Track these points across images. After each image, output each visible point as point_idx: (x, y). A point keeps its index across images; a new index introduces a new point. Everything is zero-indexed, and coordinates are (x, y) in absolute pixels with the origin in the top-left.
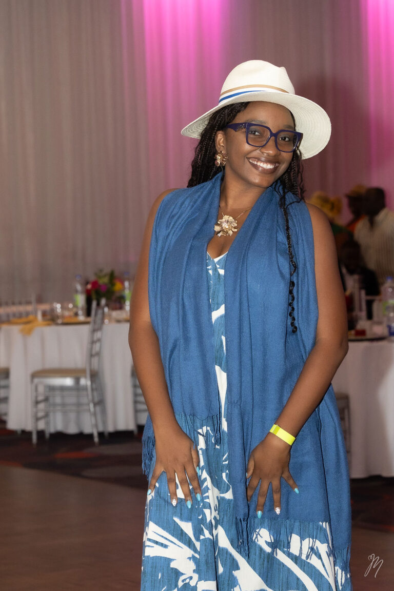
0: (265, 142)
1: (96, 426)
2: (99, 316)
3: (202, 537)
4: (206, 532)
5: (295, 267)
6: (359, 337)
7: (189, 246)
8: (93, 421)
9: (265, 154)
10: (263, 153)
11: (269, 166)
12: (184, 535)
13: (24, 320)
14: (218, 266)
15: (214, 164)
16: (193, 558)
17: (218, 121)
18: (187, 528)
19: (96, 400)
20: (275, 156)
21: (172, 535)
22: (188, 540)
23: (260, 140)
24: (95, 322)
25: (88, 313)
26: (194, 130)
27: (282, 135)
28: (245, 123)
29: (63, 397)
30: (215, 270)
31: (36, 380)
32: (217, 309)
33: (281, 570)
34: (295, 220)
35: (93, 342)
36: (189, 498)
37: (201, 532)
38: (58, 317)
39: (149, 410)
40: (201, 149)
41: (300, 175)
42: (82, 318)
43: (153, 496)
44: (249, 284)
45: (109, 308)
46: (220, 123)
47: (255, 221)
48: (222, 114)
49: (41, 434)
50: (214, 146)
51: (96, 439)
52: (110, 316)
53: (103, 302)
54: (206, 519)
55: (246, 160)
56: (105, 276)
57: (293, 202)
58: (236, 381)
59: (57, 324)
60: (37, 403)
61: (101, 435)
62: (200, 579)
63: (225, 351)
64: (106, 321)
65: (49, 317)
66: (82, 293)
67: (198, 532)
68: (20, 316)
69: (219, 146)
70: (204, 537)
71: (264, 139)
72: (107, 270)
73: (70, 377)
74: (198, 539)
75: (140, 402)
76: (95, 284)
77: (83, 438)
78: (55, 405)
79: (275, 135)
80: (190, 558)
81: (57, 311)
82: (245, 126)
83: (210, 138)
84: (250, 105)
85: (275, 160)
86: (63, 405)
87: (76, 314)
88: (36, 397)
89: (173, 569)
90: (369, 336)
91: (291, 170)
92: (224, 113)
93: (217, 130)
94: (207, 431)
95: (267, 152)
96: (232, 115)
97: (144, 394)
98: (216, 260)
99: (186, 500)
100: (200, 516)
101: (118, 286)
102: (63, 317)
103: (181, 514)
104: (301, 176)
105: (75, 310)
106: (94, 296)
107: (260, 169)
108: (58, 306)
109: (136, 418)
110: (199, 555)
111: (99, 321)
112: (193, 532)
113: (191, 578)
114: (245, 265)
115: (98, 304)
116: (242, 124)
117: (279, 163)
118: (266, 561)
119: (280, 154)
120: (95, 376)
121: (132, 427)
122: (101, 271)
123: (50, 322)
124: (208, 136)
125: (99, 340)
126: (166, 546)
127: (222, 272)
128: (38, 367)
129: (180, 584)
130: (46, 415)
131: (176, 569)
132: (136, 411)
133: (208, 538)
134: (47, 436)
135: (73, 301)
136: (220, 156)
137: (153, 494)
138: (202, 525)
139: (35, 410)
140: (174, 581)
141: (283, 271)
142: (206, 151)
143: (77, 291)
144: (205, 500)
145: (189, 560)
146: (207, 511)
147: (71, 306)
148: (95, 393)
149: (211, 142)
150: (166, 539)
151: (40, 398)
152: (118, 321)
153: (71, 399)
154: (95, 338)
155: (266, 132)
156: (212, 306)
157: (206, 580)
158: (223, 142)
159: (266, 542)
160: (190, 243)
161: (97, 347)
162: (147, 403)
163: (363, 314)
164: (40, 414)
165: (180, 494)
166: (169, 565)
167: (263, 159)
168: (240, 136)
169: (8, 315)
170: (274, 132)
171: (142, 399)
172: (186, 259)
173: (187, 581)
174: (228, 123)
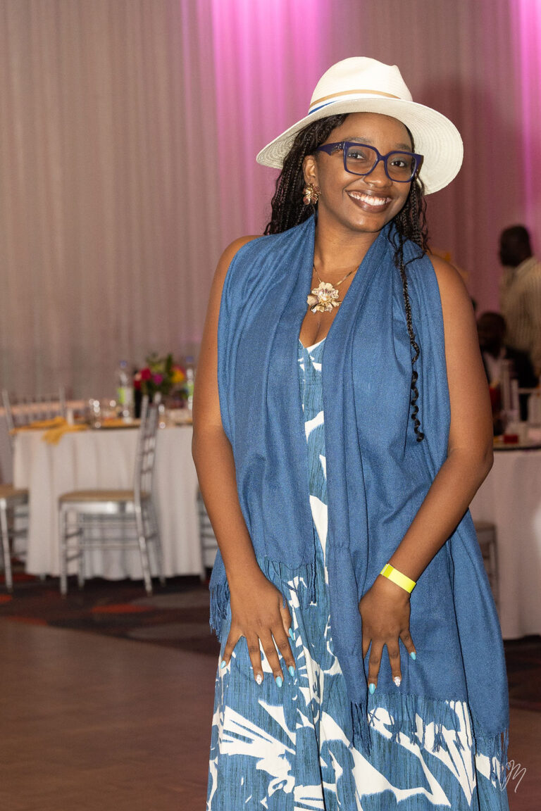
0: (370, 169)
1: (149, 568)
2: (152, 417)
3: (298, 726)
4: (305, 719)
5: (417, 352)
6: (509, 446)
7: (275, 329)
8: (145, 562)
9: (371, 185)
10: (367, 183)
11: (378, 202)
12: (273, 724)
13: (49, 423)
14: (312, 359)
15: (303, 203)
16: (287, 754)
17: (306, 142)
18: (277, 713)
19: (149, 532)
20: (385, 187)
21: (257, 725)
22: (278, 730)
23: (363, 165)
24: (146, 426)
25: (137, 413)
26: (273, 155)
27: (395, 158)
28: (342, 143)
29: (102, 529)
30: (309, 363)
31: (66, 506)
32: (313, 417)
33: (408, 760)
34: (415, 286)
35: (144, 454)
36: (279, 673)
37: (297, 718)
38: (95, 419)
39: (220, 547)
40: (284, 181)
41: (421, 215)
42: (128, 420)
43: (229, 669)
44: (355, 383)
45: (166, 406)
46: (309, 145)
47: (363, 289)
48: (311, 131)
49: (72, 580)
50: (303, 177)
51: (149, 587)
52: (166, 416)
53: (158, 397)
54: (304, 701)
55: (345, 194)
56: (160, 362)
57: (414, 259)
58: (341, 517)
59: (94, 429)
60: (67, 537)
61: (155, 581)
62: (297, 783)
63: (325, 476)
64: (162, 424)
65: (82, 419)
66: (128, 385)
67: (293, 719)
68: (44, 417)
69: (308, 177)
70: (301, 726)
71: (369, 163)
72: (163, 355)
73: (113, 501)
74: (292, 729)
75: (209, 536)
76: (146, 373)
77: (130, 586)
78: (91, 540)
79: (385, 158)
80: (282, 756)
81: (93, 411)
82: (342, 146)
83: (295, 166)
84: (349, 117)
85: (385, 193)
86: (103, 540)
87: (121, 415)
88: (66, 529)
89: (259, 771)
90: (522, 443)
91: (410, 208)
92: (313, 130)
93: (306, 155)
94: (300, 583)
95: (373, 182)
96: (324, 132)
97: (213, 525)
98: (310, 349)
99: (274, 676)
100: (295, 696)
101: (178, 376)
102: (102, 419)
103: (269, 695)
104: (424, 217)
105: (118, 409)
106: (144, 389)
107: (365, 206)
108: (96, 404)
109: (203, 558)
110: (296, 750)
111: (151, 425)
112: (286, 719)
113: (285, 782)
114: (350, 355)
115: (151, 401)
116: (338, 144)
117: (391, 197)
118: (387, 751)
119: (392, 183)
120: (146, 500)
121: (197, 569)
122: (154, 355)
123: (84, 426)
124: (293, 163)
125: (152, 450)
126: (249, 741)
127: (318, 367)
128: (69, 488)
129: (271, 791)
130: (80, 554)
131: (264, 771)
132: (204, 548)
133: (307, 727)
134: (81, 582)
135: (115, 396)
136: (310, 190)
137: (229, 667)
138: (298, 710)
139: (64, 547)
140: (261, 787)
141: (402, 363)
142: (291, 184)
143: (121, 384)
144: (302, 675)
145: (281, 758)
146: (304, 690)
147: (113, 403)
148: (147, 524)
149: (297, 172)
150: (250, 730)
151: (72, 530)
152: (179, 424)
153: (114, 533)
154: (147, 448)
155: (371, 154)
156: (306, 414)
157: (305, 784)
158: (314, 171)
159: (385, 725)
160: (276, 325)
161: (149, 460)
162: (217, 537)
163: (515, 413)
164: (72, 553)
165: (266, 667)
166: (254, 766)
167: (369, 192)
168: (335, 161)
169: (27, 417)
170: (383, 154)
171: (210, 531)
172: (269, 347)
173: (280, 787)
174: (319, 144)
